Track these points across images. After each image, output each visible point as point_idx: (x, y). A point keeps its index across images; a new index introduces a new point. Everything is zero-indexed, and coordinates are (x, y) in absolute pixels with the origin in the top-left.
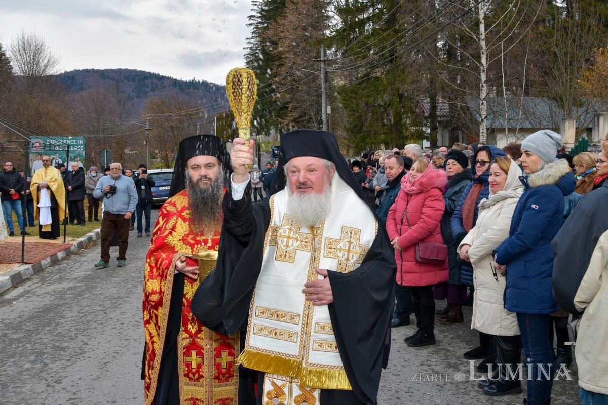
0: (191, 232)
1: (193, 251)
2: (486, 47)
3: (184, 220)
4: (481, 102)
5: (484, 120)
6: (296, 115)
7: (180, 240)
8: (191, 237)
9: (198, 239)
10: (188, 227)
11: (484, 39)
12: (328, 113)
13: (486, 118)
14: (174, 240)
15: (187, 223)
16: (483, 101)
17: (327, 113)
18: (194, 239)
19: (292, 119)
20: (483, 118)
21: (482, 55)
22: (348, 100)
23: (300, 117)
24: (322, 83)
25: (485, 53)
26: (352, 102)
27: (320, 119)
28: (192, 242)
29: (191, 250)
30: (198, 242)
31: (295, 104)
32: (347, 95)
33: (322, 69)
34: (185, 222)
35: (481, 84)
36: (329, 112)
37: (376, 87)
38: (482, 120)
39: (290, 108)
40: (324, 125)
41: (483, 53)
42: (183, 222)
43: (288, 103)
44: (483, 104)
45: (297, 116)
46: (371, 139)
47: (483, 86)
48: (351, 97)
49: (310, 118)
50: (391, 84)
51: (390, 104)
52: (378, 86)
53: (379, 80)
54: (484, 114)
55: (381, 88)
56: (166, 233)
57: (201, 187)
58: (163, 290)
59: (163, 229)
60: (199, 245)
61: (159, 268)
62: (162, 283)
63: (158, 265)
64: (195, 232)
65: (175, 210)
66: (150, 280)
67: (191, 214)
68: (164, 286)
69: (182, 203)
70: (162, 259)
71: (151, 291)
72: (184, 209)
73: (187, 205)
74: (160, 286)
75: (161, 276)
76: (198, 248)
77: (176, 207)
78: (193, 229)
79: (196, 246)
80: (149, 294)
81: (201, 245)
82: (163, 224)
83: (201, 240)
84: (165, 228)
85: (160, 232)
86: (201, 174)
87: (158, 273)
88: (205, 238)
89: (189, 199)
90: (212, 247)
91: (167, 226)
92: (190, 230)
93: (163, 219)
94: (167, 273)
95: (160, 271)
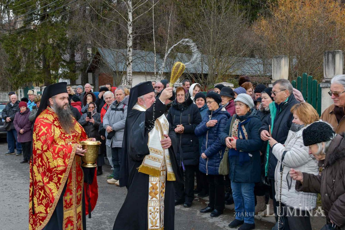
1: (65, 142)
7: (58, 138)
9: (66, 136)
10: (59, 130)
13: (132, 61)
14: (56, 138)
15: (58, 128)
16: (130, 49)
18: (64, 136)
20: (130, 62)
28: (64, 138)
35: (128, 35)
37: (32, 37)
38: (129, 64)
41: (130, 12)
42: (56, 128)
44: (129, 51)
50: (45, 35)
51: (44, 51)
52: (34, 37)
53: (34, 32)
54: (131, 58)
55: (38, 37)
56: (53, 134)
57: (65, 109)
58: (67, 164)
59: (50, 133)
60: (67, 139)
61: (58, 153)
62: (67, 160)
63: (56, 152)
64: (63, 132)
65: (50, 122)
66: (54, 160)
67: (57, 123)
68: (68, 162)
69: (51, 118)
70: (59, 148)
71: (56, 166)
72: (54, 121)
73: (54, 119)
74: (64, 162)
75: (62, 157)
76: (67, 141)
77: (50, 121)
78: (62, 131)
79: (66, 140)
80: (55, 167)
81: (68, 139)
82: (46, 130)
83: (68, 136)
84: (51, 132)
85: (49, 134)
86: (66, 102)
87: (56, 156)
88: (69, 135)
89: (53, 115)
90: (73, 139)
91: (52, 130)
92: (61, 131)
93: (44, 127)
94: (70, 155)
95: (59, 155)
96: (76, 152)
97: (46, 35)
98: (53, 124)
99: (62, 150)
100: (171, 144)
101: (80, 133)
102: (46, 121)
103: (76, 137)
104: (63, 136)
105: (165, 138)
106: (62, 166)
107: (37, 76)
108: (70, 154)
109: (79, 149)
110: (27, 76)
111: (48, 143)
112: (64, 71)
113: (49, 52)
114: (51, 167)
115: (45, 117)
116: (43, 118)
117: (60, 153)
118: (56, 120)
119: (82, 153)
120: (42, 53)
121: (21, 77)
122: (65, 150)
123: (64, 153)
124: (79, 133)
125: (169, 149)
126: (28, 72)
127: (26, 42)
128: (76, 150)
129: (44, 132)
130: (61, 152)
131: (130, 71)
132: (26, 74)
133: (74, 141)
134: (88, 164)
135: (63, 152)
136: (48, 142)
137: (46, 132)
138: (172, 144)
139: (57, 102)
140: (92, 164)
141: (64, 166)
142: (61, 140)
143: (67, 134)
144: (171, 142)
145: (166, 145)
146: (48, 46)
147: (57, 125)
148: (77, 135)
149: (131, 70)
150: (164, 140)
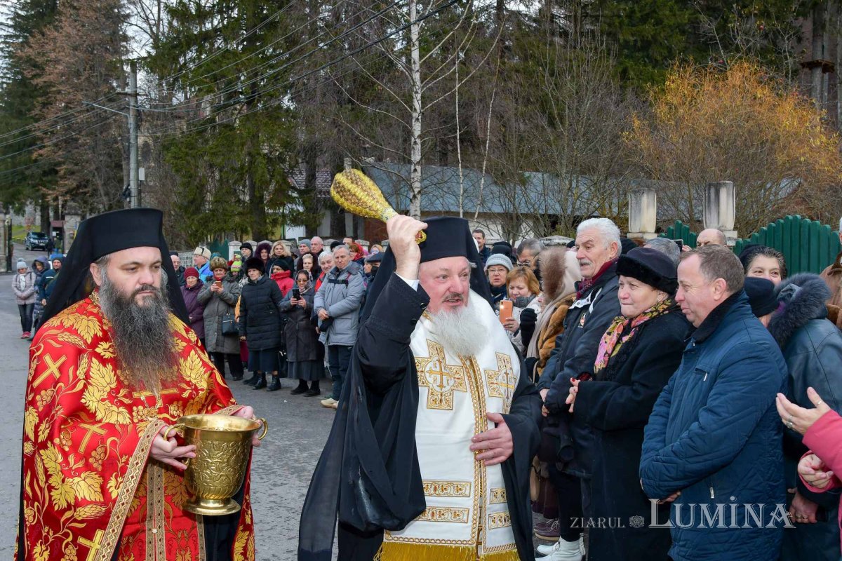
0: (120, 384)
1: (132, 416)
2: (422, 82)
3: (104, 361)
4: (413, 168)
5: (417, 196)
6: (71, 183)
7: (103, 400)
8: (123, 392)
9: (136, 395)
10: (113, 374)
11: (418, 71)
12: (140, 179)
13: (419, 192)
14: (92, 400)
15: (110, 367)
16: (417, 167)
17: (138, 179)
18: (129, 396)
19: (64, 190)
20: (416, 193)
21: (414, 96)
22: (181, 158)
23: (78, 187)
24: (131, 131)
25: (419, 91)
26: (188, 163)
27: (127, 189)
28: (127, 401)
29: (128, 416)
30: (137, 402)
31: (71, 167)
32: (180, 149)
33: (131, 107)
34: (105, 366)
35: (413, 140)
36: (142, 177)
37: (227, 140)
38: (415, 197)
39: (62, 172)
40: (133, 199)
41: (417, 92)
42: (101, 366)
43: (59, 164)
44: (415, 170)
45: (75, 185)
46: (218, 222)
47: (415, 143)
48: (187, 154)
49: (96, 190)
50: (253, 136)
51: (250, 169)
52: (231, 139)
53: (231, 130)
54: (417, 186)
55: (238, 141)
56: (80, 386)
57: (140, 303)
58: (114, 496)
59: (71, 379)
60: (141, 408)
61: (87, 455)
62: (112, 483)
63: (82, 449)
64: (126, 383)
65: (81, 343)
66: (66, 479)
67: (111, 350)
68: (117, 487)
69: (88, 328)
70: (95, 435)
71: (72, 502)
72: (96, 341)
73: (100, 334)
74: (104, 490)
75: (100, 469)
76: (140, 413)
77: (82, 338)
78: (122, 379)
79: (135, 408)
80: (69, 507)
81: (145, 407)
82: (60, 369)
83: (143, 398)
84: (75, 376)
85: (66, 385)
86: (143, 281)
87: (80, 464)
88: (148, 394)
89: (100, 321)
90: (164, 410)
91: (78, 373)
92: (118, 379)
93: (55, 359)
94: (127, 463)
95: (91, 460)
96: (150, 452)
97: (255, 136)
98: (90, 350)
99: (103, 440)
100: (510, 451)
101: (202, 390)
102: (66, 337)
103: (181, 402)
104: (125, 396)
105: (491, 426)
106: (95, 503)
107: (237, 219)
108: (128, 460)
109: (160, 441)
110: (218, 220)
111: (53, 416)
112: (292, 209)
113: (260, 172)
114: (56, 508)
115: (67, 324)
116: (61, 326)
117: (93, 453)
118: (105, 338)
119: (180, 459)
120: (247, 171)
121: (205, 223)
122: (114, 443)
123: (106, 453)
124: (196, 389)
125: (504, 465)
126: (218, 211)
127: (215, 150)
128: (153, 445)
129: (51, 375)
130: (99, 450)
131: (416, 210)
132: (214, 215)
133: (167, 416)
134: (206, 500)
135: (103, 449)
136: (57, 412)
137: (57, 375)
138: (513, 452)
139: (113, 280)
140: (216, 501)
141: (102, 504)
142: (114, 408)
143: (143, 388)
144: (511, 444)
145: (490, 453)
146: (260, 159)
147: (108, 355)
148: (186, 395)
149: (418, 209)
150: (485, 435)
